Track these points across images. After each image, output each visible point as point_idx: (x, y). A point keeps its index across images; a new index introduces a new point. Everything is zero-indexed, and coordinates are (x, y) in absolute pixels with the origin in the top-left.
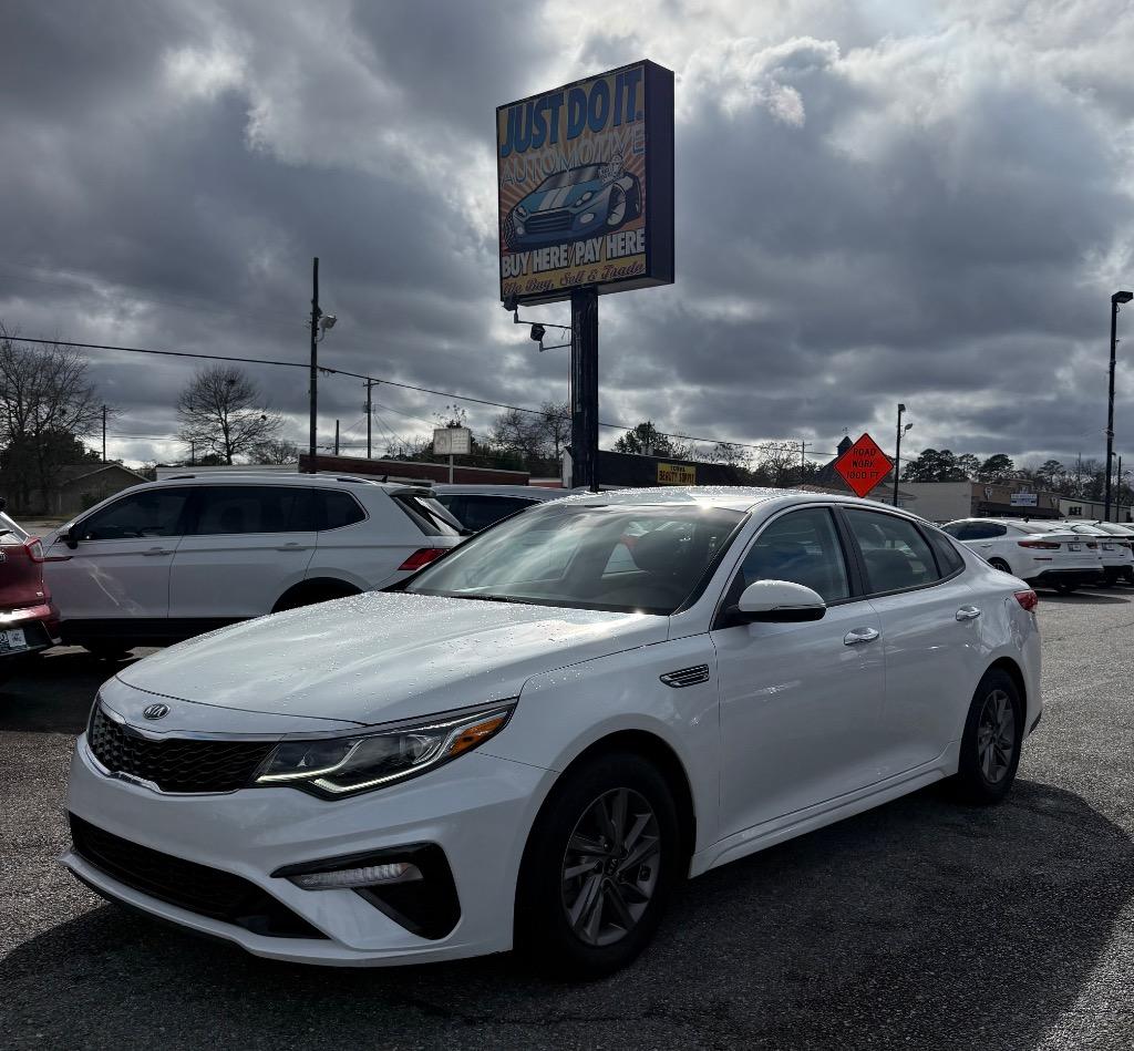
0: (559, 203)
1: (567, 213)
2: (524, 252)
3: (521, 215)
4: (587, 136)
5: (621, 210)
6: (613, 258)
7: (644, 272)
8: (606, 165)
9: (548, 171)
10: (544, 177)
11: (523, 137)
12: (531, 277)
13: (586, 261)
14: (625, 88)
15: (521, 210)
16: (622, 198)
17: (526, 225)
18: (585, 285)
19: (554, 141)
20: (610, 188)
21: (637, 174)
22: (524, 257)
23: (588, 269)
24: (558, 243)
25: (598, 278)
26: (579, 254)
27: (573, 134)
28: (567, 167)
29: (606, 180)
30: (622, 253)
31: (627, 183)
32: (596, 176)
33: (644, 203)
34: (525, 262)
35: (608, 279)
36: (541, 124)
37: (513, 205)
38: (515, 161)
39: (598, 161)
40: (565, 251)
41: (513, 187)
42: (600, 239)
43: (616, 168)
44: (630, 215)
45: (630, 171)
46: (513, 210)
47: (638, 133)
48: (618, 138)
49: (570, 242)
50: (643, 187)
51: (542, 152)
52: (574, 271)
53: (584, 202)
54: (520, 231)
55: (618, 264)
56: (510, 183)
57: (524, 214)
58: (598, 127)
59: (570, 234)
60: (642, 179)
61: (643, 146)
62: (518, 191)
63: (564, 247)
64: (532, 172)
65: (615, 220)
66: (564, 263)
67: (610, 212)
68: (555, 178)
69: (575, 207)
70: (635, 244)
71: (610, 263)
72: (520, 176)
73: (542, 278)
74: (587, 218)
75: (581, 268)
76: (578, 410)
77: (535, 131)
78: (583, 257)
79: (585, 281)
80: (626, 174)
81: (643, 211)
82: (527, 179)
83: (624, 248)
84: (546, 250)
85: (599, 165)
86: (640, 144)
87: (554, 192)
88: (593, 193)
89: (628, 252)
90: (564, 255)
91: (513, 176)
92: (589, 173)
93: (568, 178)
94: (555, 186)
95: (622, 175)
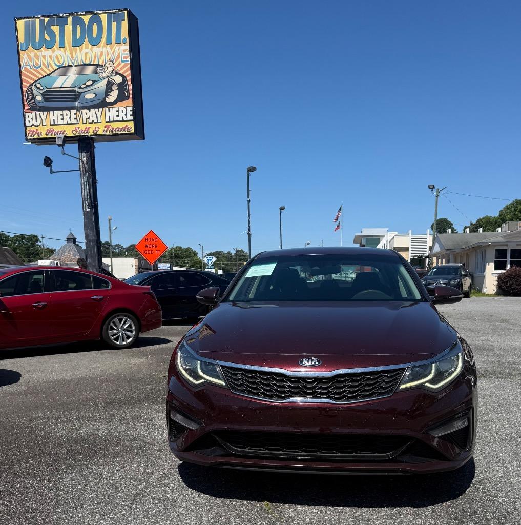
0: (68, 84)
1: (75, 91)
2: (43, 111)
3: (39, 88)
4: (87, 47)
5: (114, 94)
6: (110, 121)
7: (133, 131)
8: (103, 66)
9: (58, 64)
10: (56, 67)
11: (37, 40)
12: (49, 127)
13: (91, 121)
14: (114, 24)
15: (39, 85)
16: (115, 87)
17: (43, 95)
18: (91, 135)
19: (62, 46)
20: (106, 80)
21: (125, 75)
22: (43, 115)
23: (93, 126)
24: (69, 109)
25: (101, 132)
26: (85, 117)
27: (77, 43)
28: (73, 63)
30: (116, 119)
31: (118, 79)
32: (95, 72)
33: (131, 92)
34: (44, 118)
35: (108, 133)
36: (52, 34)
37: (32, 82)
38: (32, 55)
39: (96, 63)
40: (75, 114)
41: (31, 70)
42: (101, 109)
43: (110, 70)
44: (121, 98)
45: (121, 72)
46: (32, 84)
47: (124, 51)
48: (111, 52)
49: (78, 109)
50: (130, 83)
51: (53, 52)
52: (82, 127)
53: (87, 86)
54: (39, 98)
55: (115, 126)
56: (28, 68)
57: (42, 88)
58: (95, 43)
59: (77, 104)
60: (129, 78)
61: (129, 59)
62: (36, 73)
63: (73, 111)
64: (46, 63)
65: (111, 99)
66: (75, 121)
67: (107, 95)
68: (64, 69)
69: (80, 88)
70: (126, 115)
71: (109, 124)
72: (37, 64)
73: (58, 129)
74: (90, 96)
75: (88, 125)
76: (88, 210)
77: (47, 37)
78: (89, 118)
80: (117, 74)
81: (131, 96)
82: (42, 66)
83: (118, 116)
84: (60, 112)
85: (98, 66)
86: (125, 57)
87: (65, 77)
88: (94, 82)
89: (121, 119)
90: (73, 116)
91: (31, 63)
92: (90, 70)
93: (74, 70)
94: (64, 74)
95: (114, 73)
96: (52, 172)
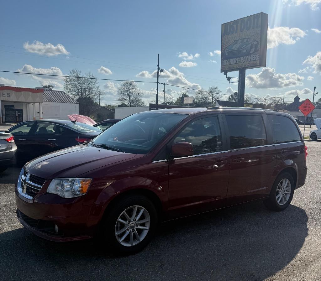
0: (237, 47)
1: (239, 50)
2: (227, 60)
3: (227, 50)
4: (245, 31)
5: (253, 49)
6: (250, 61)
7: (259, 64)
8: (250, 38)
9: (234, 40)
11: (228, 31)
12: (229, 65)
13: (243, 62)
14: (256, 19)
15: (227, 49)
16: (254, 47)
19: (236, 32)
20: (251, 44)
21: (258, 41)
22: (227, 61)
23: (244, 64)
24: (236, 57)
25: (247, 66)
26: (242, 60)
27: (242, 31)
28: (240, 39)
29: (249, 42)
30: (253, 60)
31: (255, 43)
32: (247, 41)
33: (259, 48)
34: (227, 62)
35: (249, 66)
36: (233, 28)
38: (226, 37)
39: (248, 37)
40: (238, 59)
42: (248, 56)
44: (256, 51)
45: (256, 40)
46: (225, 49)
47: (259, 31)
48: (253, 32)
49: (240, 57)
51: (233, 35)
52: (240, 64)
53: (244, 47)
54: (227, 54)
55: (252, 63)
56: (224, 43)
58: (248, 29)
59: (239, 55)
60: (259, 42)
62: (226, 45)
63: (238, 58)
64: (230, 40)
65: (252, 52)
66: (238, 62)
67: (250, 50)
68: (236, 42)
69: (241, 48)
70: (257, 58)
71: (250, 62)
72: (227, 41)
73: (231, 66)
74: (244, 51)
75: (242, 64)
77: (232, 30)
79: (243, 67)
80: (255, 41)
81: (259, 50)
82: (229, 42)
83: (254, 59)
84: (233, 59)
85: (248, 38)
86: (259, 33)
87: (236, 45)
88: (246, 45)
89: (255, 60)
90: (238, 60)
91: (225, 41)
92: (245, 40)
93: (240, 41)
94: (236, 43)
95: (254, 41)
96: (230, 83)
